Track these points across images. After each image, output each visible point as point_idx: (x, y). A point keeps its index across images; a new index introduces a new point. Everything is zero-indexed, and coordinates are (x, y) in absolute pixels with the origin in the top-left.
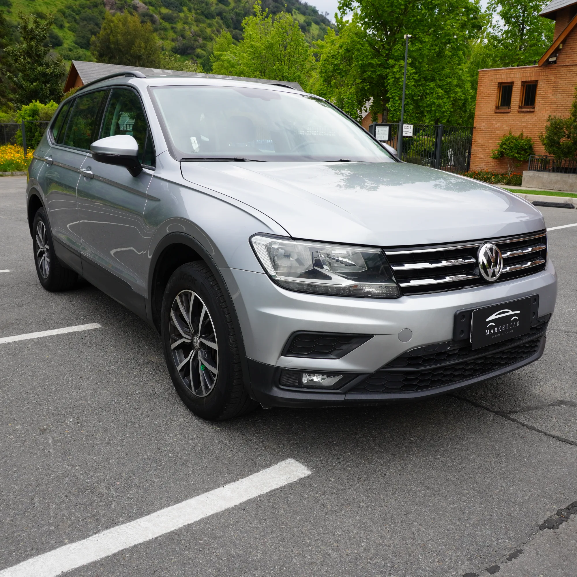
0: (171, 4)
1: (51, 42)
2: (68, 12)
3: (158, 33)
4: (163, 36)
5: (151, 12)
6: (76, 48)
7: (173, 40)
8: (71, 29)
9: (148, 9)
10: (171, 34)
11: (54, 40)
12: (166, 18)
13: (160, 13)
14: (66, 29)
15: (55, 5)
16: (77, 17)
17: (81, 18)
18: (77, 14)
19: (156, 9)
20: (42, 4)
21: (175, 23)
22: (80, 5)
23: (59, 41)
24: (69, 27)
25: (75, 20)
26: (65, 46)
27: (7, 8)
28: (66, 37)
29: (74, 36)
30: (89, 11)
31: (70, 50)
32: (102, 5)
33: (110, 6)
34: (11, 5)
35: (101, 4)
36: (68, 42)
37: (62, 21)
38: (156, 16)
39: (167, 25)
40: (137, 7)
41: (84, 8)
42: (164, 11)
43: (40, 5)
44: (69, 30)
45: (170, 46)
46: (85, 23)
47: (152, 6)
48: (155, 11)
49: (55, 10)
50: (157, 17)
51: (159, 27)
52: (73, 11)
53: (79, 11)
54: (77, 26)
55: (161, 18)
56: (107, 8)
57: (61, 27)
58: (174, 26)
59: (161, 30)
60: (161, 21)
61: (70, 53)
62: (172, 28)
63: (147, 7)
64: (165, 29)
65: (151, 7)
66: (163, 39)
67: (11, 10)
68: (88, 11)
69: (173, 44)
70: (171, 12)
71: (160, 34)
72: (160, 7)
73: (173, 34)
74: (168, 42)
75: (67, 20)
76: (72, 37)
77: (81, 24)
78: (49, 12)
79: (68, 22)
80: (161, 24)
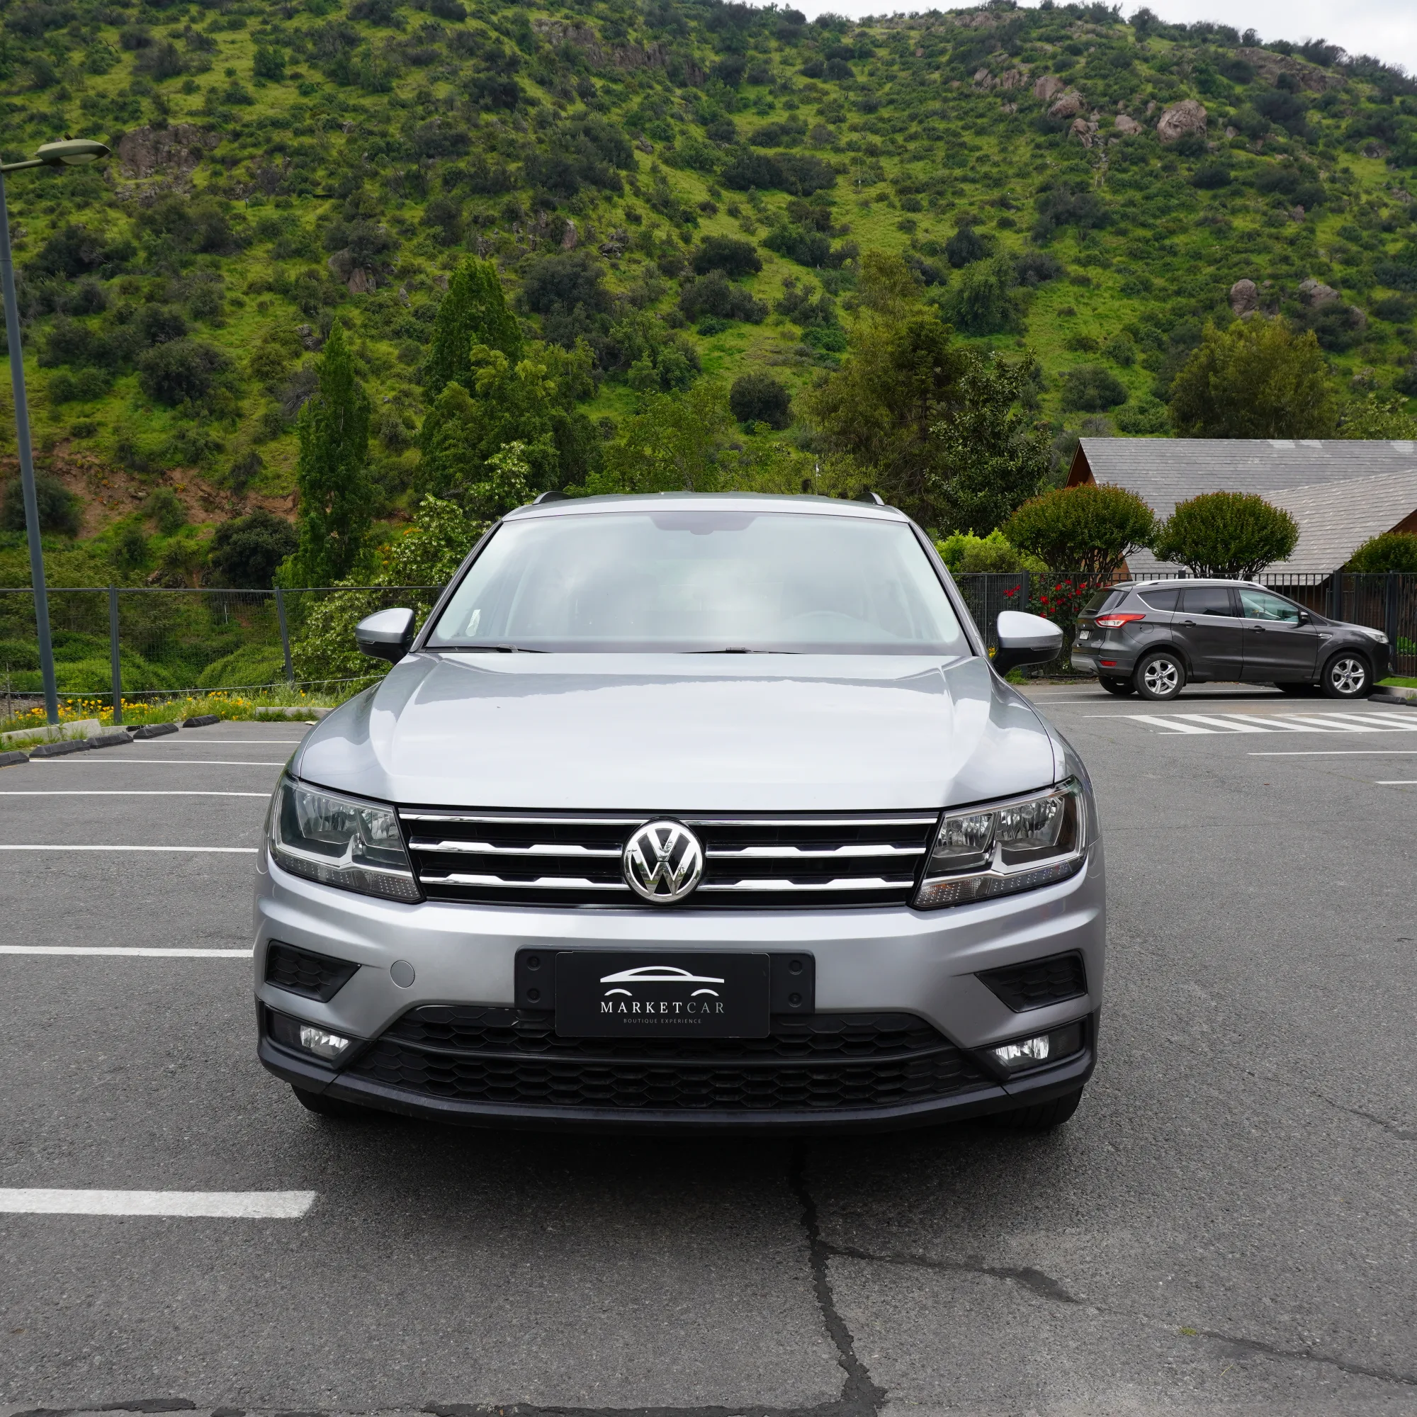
0: (1402, 275)
1: (1101, 397)
2: (1144, 328)
3: (1360, 349)
4: (1373, 355)
5: (1346, 303)
6: (1155, 405)
7: (1400, 362)
8: (1147, 365)
9: (1339, 296)
10: (1396, 348)
11: (1108, 393)
12: (1382, 312)
13: (1370, 302)
14: (1137, 367)
15: (1119, 318)
16: (1165, 337)
17: (1172, 339)
18: (1164, 331)
19: (1360, 293)
20: (1091, 319)
21: (1410, 321)
22: (1173, 309)
23: (1120, 393)
24: (1144, 361)
25: (1160, 345)
26: (1132, 402)
27: (1017, 337)
28: (1136, 384)
29: (1154, 379)
30: (1193, 320)
31: (1142, 411)
32: (1226, 304)
33: (1244, 302)
34: (1026, 330)
35: (1222, 301)
36: (1139, 393)
37: (1130, 349)
38: (1357, 310)
39: (1387, 327)
40: (1311, 296)
41: (1181, 316)
42: (1381, 294)
43: (1085, 322)
44: (1145, 368)
45: (1392, 377)
46: (1181, 347)
47: (1349, 287)
48: (1358, 299)
49: (1116, 328)
50: (1360, 311)
51: (1365, 334)
52: (1158, 325)
53: (1171, 323)
54: (1162, 357)
55: (1371, 313)
56: (1237, 307)
57: (1127, 362)
58: (1405, 327)
59: (1369, 340)
60: (1371, 319)
61: (1140, 417)
62: (1400, 333)
63: (1336, 292)
64: (1381, 339)
65: (1346, 292)
66: (1372, 362)
67: (1024, 340)
68: (1191, 320)
69: (1401, 371)
70: (1398, 294)
71: (1366, 352)
72: (1371, 287)
73: (1402, 348)
74: (1388, 367)
75: (1141, 347)
76: (1150, 380)
77: (1173, 350)
78: (1104, 334)
79: (1143, 351)
80: (1369, 327)
